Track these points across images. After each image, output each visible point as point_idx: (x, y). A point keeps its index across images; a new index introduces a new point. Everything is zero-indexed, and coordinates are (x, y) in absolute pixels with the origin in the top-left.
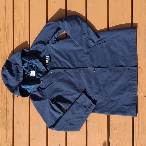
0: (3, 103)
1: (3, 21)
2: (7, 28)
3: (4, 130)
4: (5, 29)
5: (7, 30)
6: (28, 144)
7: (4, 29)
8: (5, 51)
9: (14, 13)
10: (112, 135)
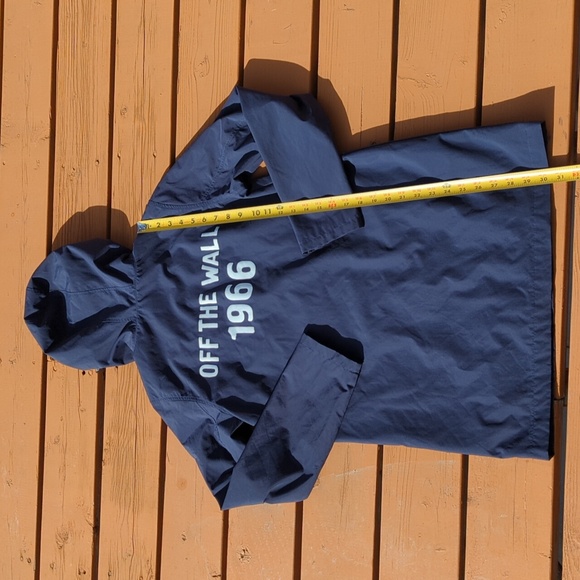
0: (122, 404)
1: (134, 77)
2: (146, 105)
3: (123, 510)
4: (138, 110)
5: (146, 116)
6: (219, 572)
7: (136, 110)
8: (137, 200)
9: (180, 45)
10: (572, 564)
